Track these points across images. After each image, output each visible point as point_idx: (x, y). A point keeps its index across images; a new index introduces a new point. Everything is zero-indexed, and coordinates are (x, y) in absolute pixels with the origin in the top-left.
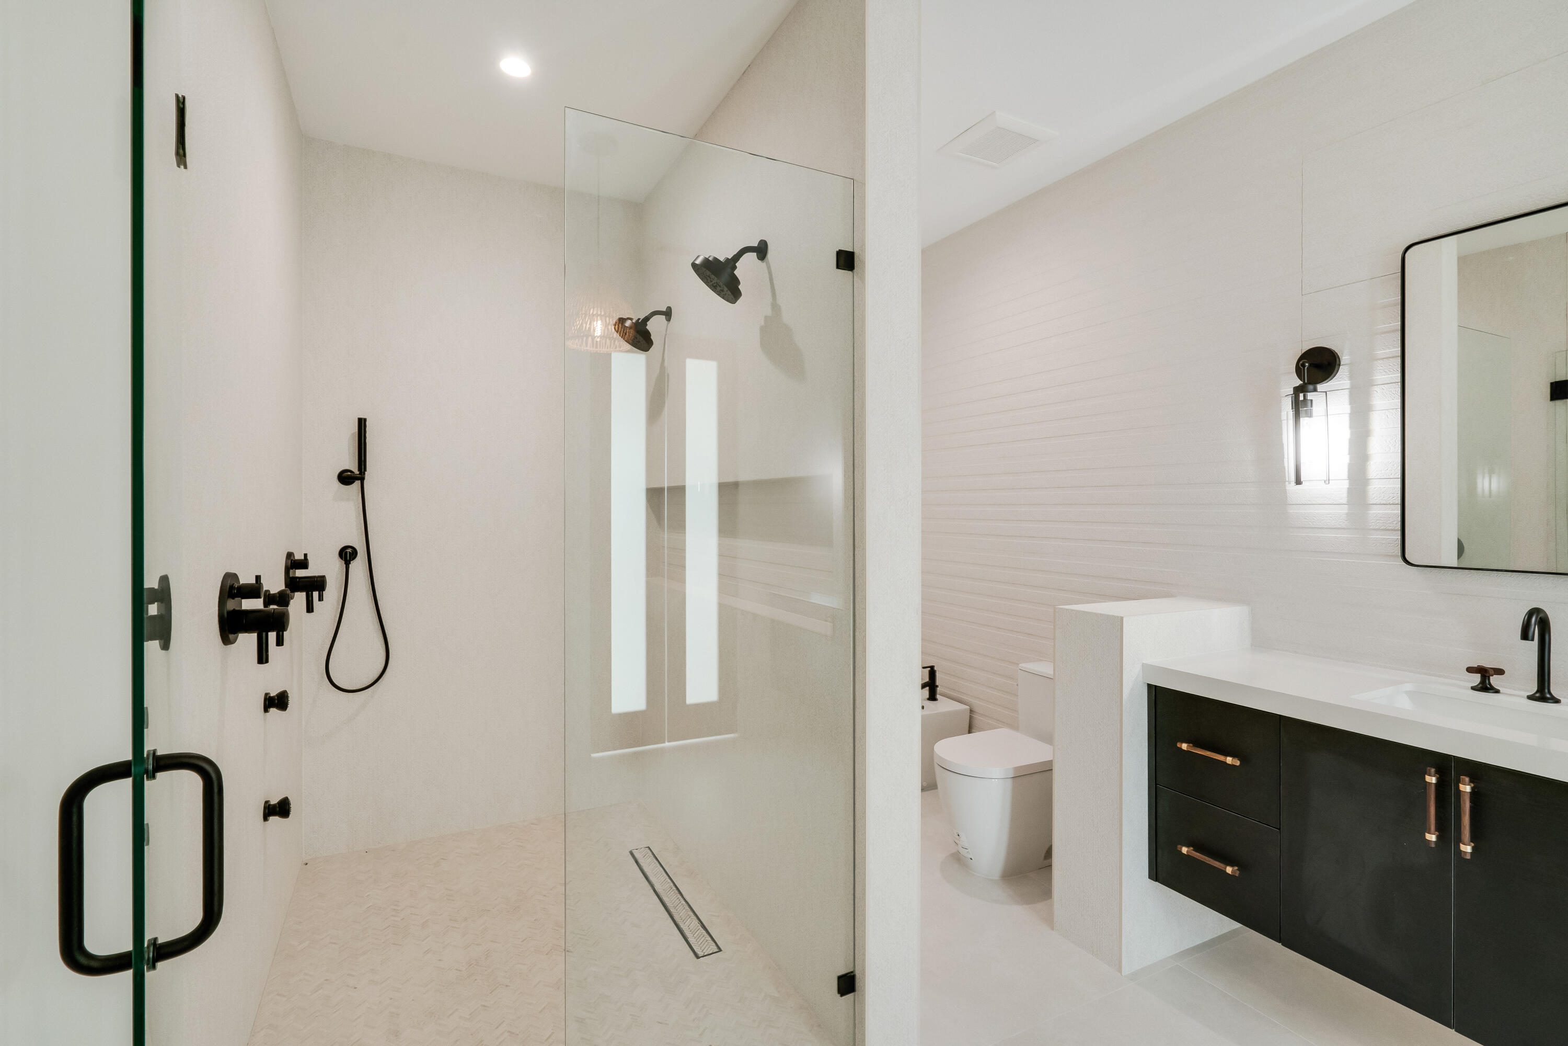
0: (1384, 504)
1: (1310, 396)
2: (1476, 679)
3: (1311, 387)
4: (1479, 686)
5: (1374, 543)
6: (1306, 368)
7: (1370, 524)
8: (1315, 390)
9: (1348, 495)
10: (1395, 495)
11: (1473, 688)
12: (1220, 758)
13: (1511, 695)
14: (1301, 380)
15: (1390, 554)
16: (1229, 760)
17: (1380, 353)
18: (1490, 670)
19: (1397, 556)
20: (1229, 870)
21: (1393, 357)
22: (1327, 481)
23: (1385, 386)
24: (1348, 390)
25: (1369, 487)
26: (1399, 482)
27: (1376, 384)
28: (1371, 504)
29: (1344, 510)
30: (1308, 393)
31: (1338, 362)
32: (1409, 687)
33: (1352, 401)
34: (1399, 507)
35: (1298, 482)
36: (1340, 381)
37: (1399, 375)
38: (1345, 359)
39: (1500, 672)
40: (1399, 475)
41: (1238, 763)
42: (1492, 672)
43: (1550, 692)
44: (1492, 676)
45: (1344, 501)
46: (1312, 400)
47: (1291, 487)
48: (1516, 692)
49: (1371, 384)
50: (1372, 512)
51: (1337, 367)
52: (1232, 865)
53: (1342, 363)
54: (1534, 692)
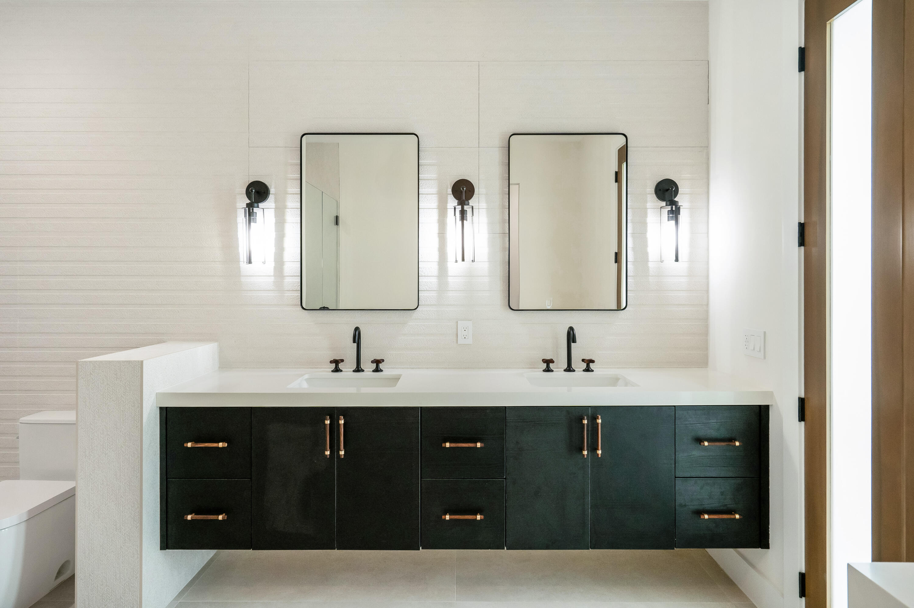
0: (292, 276)
1: (255, 210)
2: (333, 366)
3: (256, 205)
4: (335, 370)
5: (287, 298)
6: (253, 192)
7: (285, 288)
8: (258, 207)
9: (274, 271)
10: (297, 271)
11: (332, 371)
12: (215, 445)
13: (346, 371)
14: (250, 199)
15: (294, 304)
16: (221, 445)
17: (290, 190)
18: (339, 361)
19: (299, 305)
20: (220, 517)
21: (295, 194)
22: (264, 263)
23: (292, 209)
24: (273, 209)
25: (285, 266)
26: (299, 263)
27: (288, 208)
28: (286, 276)
29: (272, 279)
30: (254, 208)
31: (269, 193)
32: (306, 376)
33: (276, 216)
34: (299, 278)
35: (250, 262)
36: (270, 203)
37: (299, 204)
38: (272, 190)
39: (342, 361)
40: (299, 260)
41: (226, 445)
42: (340, 361)
43: (360, 367)
44: (340, 363)
45: (272, 274)
46: (256, 213)
47: (244, 265)
48: (348, 369)
49: (285, 207)
50: (285, 280)
51: (268, 195)
52: (221, 514)
53: (271, 193)
54: (355, 368)
